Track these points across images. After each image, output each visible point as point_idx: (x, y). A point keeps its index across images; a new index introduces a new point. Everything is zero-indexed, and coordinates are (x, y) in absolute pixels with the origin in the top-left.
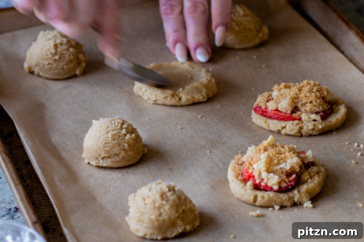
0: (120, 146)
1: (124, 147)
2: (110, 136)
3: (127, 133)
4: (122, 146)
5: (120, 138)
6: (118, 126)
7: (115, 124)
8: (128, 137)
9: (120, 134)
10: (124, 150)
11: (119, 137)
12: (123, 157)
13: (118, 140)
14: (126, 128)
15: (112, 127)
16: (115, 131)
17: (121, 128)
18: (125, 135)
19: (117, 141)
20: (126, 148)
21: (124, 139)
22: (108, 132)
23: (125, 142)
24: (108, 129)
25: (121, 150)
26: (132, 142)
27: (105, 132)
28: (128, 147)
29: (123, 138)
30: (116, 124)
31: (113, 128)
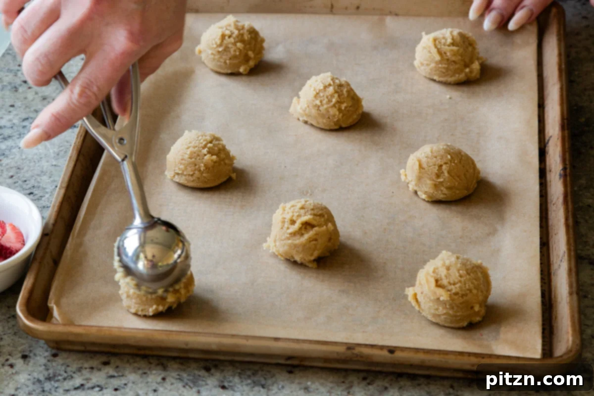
0: (196, 165)
1: (200, 167)
2: (188, 153)
3: (209, 152)
4: (197, 167)
5: (198, 158)
6: (202, 143)
7: (200, 140)
8: (207, 157)
9: (199, 153)
10: (200, 171)
11: (198, 155)
12: (198, 178)
13: (196, 159)
14: (209, 148)
15: (195, 143)
16: (196, 149)
17: (205, 146)
18: (205, 155)
19: (193, 160)
20: (202, 169)
21: (203, 158)
22: (188, 148)
23: (202, 162)
24: (190, 145)
25: (195, 170)
26: (211, 164)
27: (186, 147)
28: (204, 168)
29: (201, 158)
30: (202, 141)
31: (196, 145)
